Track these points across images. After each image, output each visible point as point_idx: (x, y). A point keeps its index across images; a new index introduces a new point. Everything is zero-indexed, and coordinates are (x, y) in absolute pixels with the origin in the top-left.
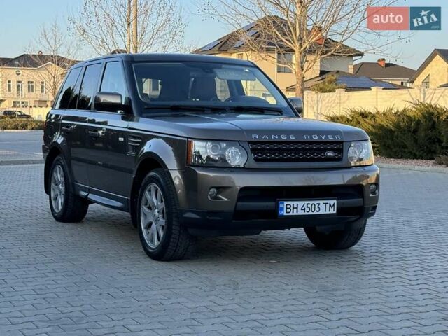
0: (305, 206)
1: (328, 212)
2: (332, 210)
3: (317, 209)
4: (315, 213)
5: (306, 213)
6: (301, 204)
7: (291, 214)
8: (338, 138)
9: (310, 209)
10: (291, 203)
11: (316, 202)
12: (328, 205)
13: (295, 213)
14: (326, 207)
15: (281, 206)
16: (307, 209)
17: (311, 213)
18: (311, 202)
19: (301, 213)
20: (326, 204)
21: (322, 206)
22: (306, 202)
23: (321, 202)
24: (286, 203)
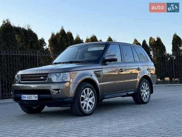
0: (28, 97)
1: (35, 99)
2: (36, 98)
3: (31, 98)
4: (31, 99)
5: (28, 99)
6: (26, 96)
7: (24, 99)
8: (47, 72)
9: (29, 98)
10: (24, 95)
11: (31, 95)
12: (35, 97)
13: (25, 99)
14: (34, 97)
15: (22, 96)
16: (28, 98)
17: (29, 99)
18: (29, 95)
19: (27, 99)
20: (34, 96)
21: (33, 97)
22: (28, 95)
23: (33, 95)
24: (23, 95)
